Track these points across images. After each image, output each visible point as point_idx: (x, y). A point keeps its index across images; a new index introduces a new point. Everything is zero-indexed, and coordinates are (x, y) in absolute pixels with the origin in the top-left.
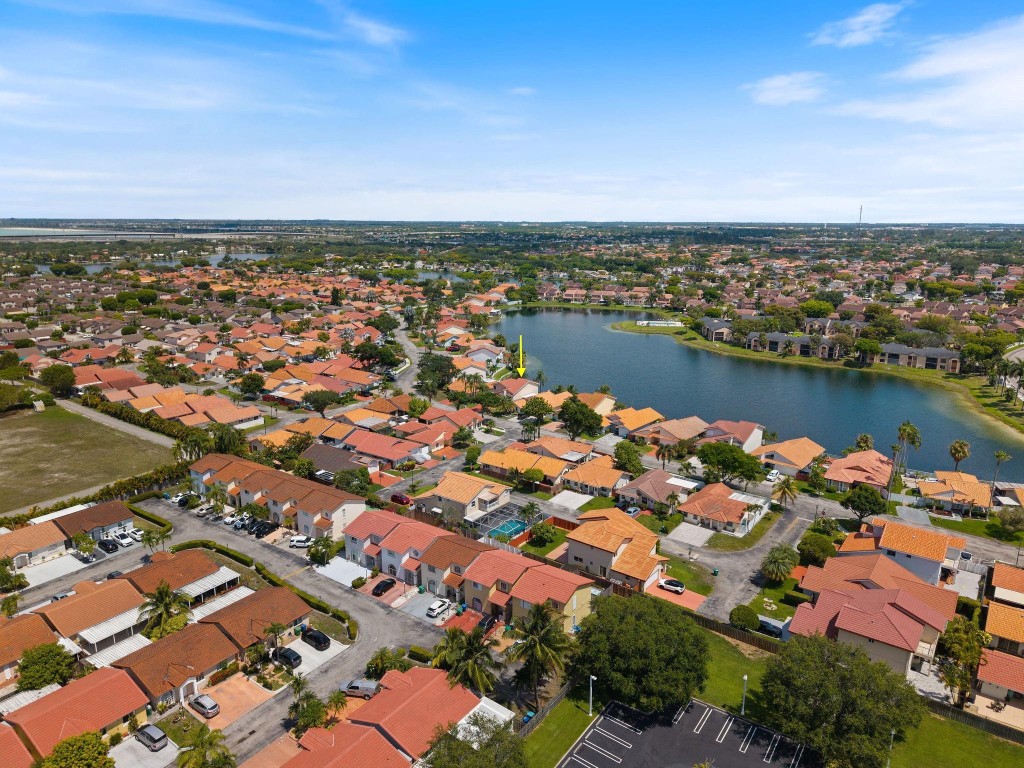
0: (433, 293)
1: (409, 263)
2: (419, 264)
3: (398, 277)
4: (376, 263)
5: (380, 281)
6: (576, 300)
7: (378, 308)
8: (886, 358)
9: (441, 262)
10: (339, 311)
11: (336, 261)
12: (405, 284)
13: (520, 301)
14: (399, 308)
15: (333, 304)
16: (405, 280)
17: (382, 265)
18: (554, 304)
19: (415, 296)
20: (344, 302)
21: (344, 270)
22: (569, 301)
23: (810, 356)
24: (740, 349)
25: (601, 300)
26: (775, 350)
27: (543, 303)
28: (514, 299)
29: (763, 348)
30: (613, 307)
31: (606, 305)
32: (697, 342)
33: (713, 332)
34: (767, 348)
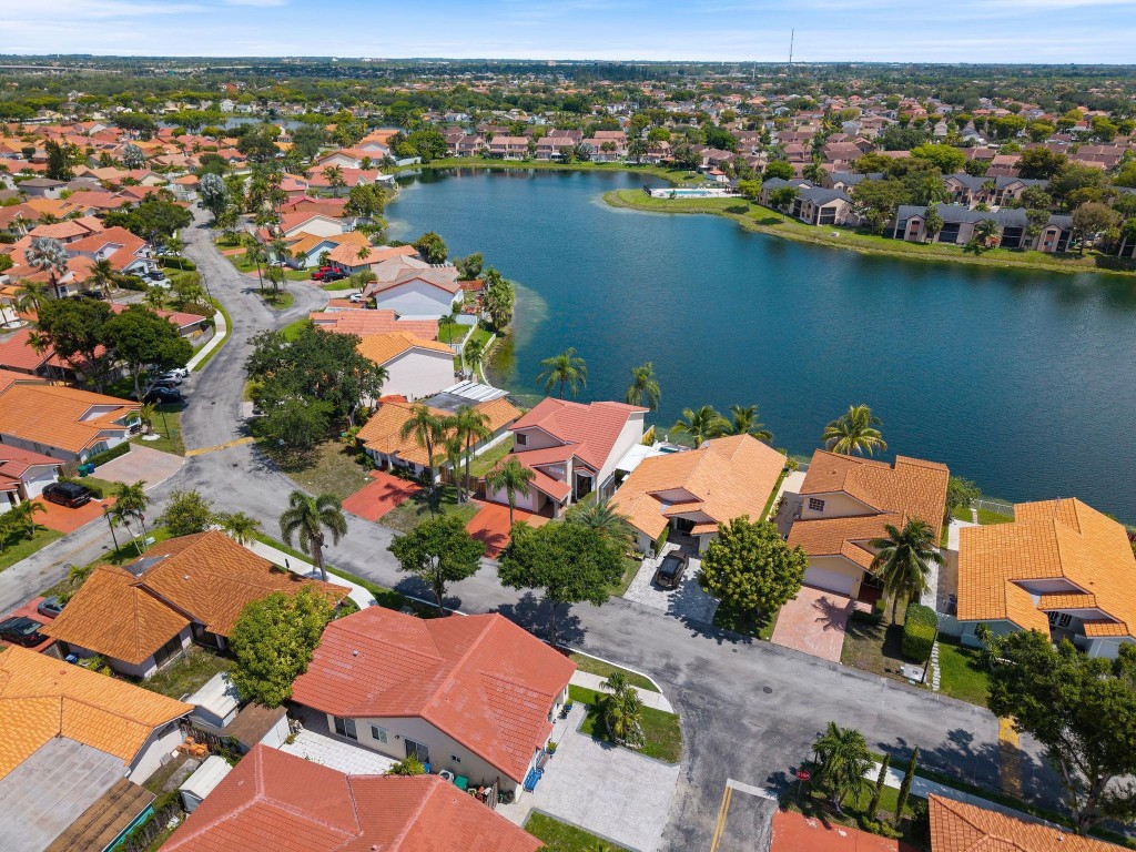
0: (258, 148)
1: (210, 103)
2: (227, 105)
3: (191, 124)
4: (154, 104)
5: (157, 129)
6: (511, 155)
7: (150, 181)
9: (263, 101)
10: (58, 191)
11: (82, 101)
12: (204, 134)
13: (419, 159)
14: (193, 179)
15: (51, 175)
16: (204, 127)
17: (164, 106)
18: (474, 162)
19: (225, 154)
20: (78, 170)
21: (97, 116)
22: (500, 156)
23: (1022, 250)
24: (878, 239)
25: (554, 154)
26: (952, 239)
27: (454, 160)
28: (407, 156)
29: (930, 235)
30: (574, 165)
31: (564, 162)
32: (788, 229)
33: (817, 208)
34: (936, 237)
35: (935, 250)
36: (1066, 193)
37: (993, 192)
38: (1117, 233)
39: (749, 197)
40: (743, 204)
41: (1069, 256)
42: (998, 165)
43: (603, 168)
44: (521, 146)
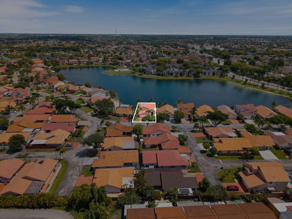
6: (74, 64)
8: (203, 74)
13: (53, 66)
18: (66, 66)
22: (72, 64)
23: (183, 76)
24: (161, 76)
25: (85, 63)
26: (172, 75)
27: (61, 66)
28: (50, 66)
29: (169, 75)
30: (90, 65)
31: (88, 65)
32: (144, 76)
33: (149, 72)
34: (170, 75)
35: (170, 77)
36: (186, 66)
37: (174, 66)
38: (195, 72)
39: (134, 70)
40: (134, 72)
41: (190, 76)
42: (172, 61)
43: (96, 65)
44: (76, 62)
